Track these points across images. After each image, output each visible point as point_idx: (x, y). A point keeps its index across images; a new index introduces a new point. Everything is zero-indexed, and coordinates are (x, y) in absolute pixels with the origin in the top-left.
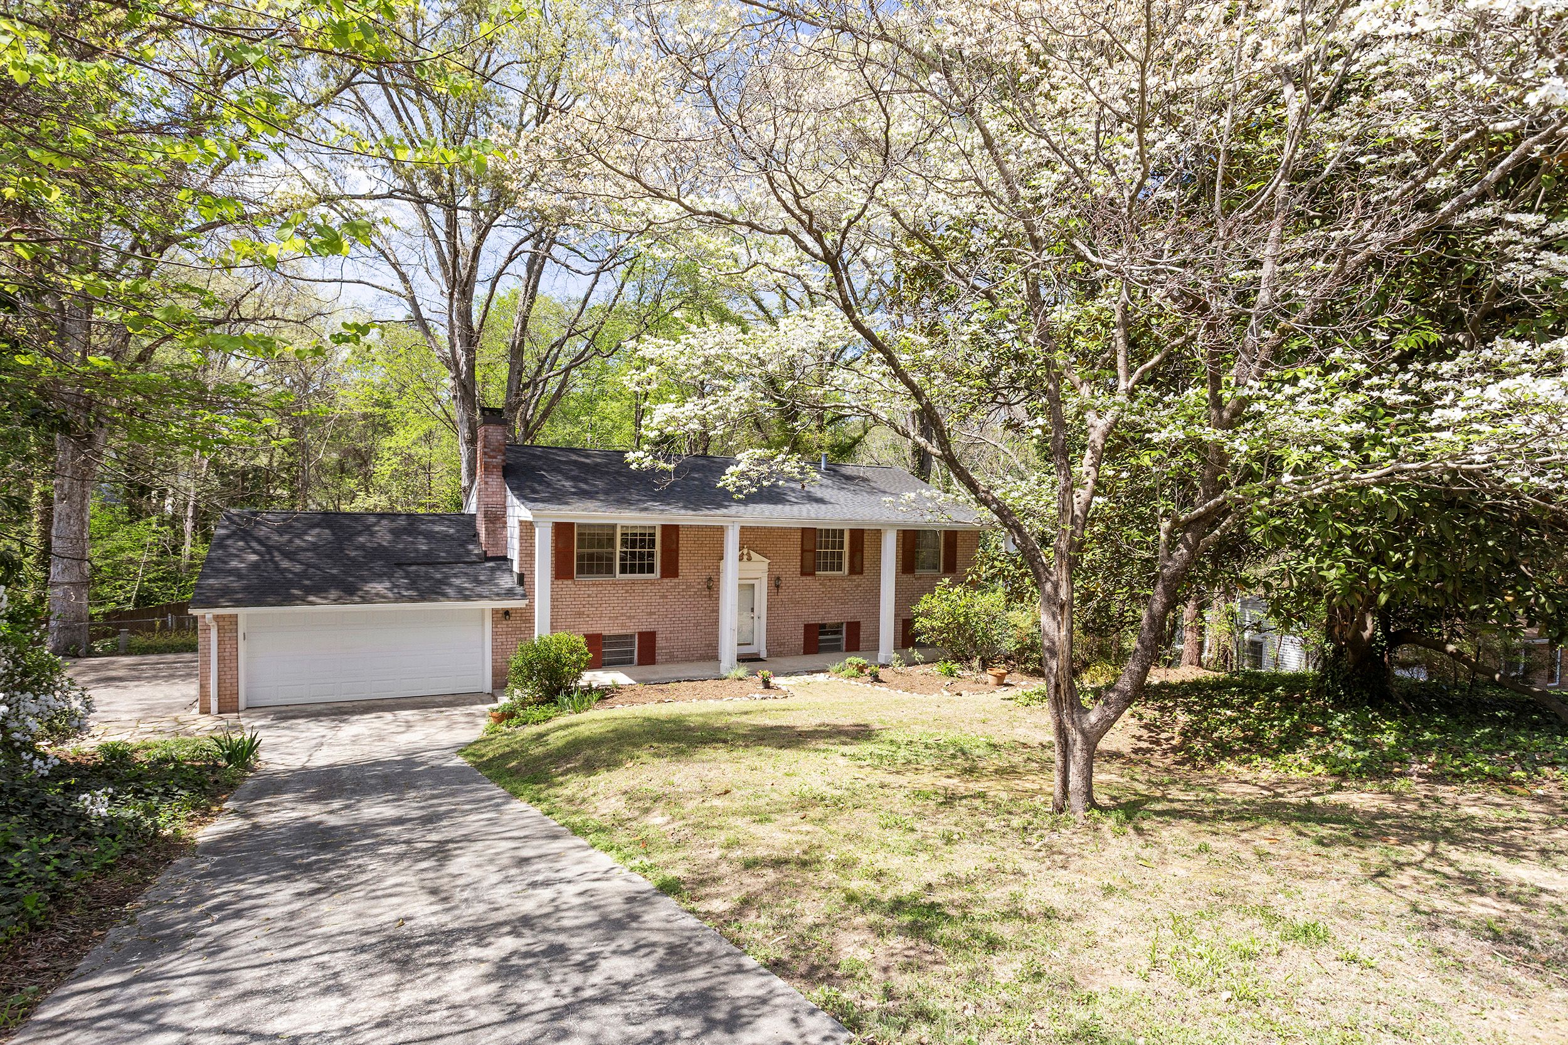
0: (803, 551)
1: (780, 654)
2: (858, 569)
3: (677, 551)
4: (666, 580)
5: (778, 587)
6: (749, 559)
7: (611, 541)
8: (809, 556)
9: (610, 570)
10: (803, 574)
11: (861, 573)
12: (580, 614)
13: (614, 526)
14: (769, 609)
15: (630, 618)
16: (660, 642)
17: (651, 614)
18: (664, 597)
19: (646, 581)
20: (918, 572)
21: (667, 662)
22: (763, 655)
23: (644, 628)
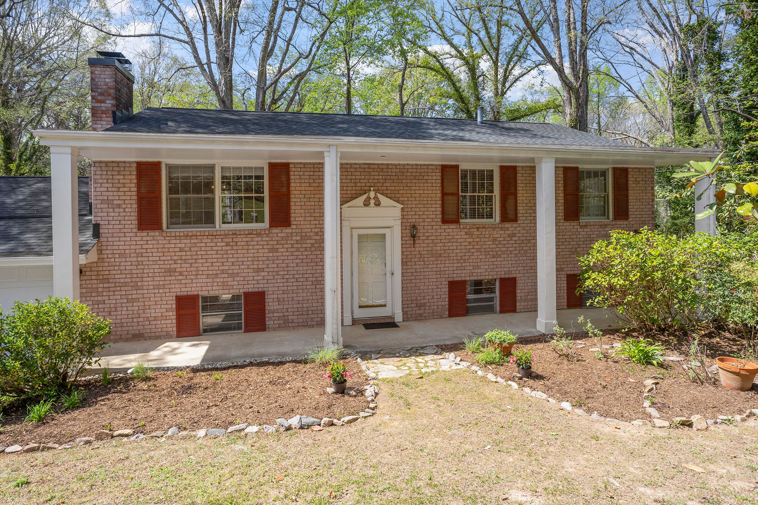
0: (444, 194)
1: (420, 318)
2: (511, 215)
3: (288, 195)
4: (275, 230)
5: (413, 236)
6: (378, 204)
7: (208, 186)
8: (451, 199)
9: (209, 219)
10: (445, 221)
11: (515, 220)
12: (170, 272)
13: (212, 168)
14: (404, 263)
15: (233, 275)
16: (271, 305)
17: (258, 270)
18: (273, 250)
19: (251, 232)
20: (583, 220)
21: (280, 327)
22: (399, 318)
23: (251, 288)
